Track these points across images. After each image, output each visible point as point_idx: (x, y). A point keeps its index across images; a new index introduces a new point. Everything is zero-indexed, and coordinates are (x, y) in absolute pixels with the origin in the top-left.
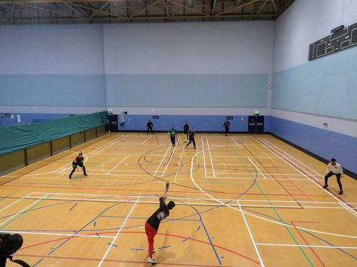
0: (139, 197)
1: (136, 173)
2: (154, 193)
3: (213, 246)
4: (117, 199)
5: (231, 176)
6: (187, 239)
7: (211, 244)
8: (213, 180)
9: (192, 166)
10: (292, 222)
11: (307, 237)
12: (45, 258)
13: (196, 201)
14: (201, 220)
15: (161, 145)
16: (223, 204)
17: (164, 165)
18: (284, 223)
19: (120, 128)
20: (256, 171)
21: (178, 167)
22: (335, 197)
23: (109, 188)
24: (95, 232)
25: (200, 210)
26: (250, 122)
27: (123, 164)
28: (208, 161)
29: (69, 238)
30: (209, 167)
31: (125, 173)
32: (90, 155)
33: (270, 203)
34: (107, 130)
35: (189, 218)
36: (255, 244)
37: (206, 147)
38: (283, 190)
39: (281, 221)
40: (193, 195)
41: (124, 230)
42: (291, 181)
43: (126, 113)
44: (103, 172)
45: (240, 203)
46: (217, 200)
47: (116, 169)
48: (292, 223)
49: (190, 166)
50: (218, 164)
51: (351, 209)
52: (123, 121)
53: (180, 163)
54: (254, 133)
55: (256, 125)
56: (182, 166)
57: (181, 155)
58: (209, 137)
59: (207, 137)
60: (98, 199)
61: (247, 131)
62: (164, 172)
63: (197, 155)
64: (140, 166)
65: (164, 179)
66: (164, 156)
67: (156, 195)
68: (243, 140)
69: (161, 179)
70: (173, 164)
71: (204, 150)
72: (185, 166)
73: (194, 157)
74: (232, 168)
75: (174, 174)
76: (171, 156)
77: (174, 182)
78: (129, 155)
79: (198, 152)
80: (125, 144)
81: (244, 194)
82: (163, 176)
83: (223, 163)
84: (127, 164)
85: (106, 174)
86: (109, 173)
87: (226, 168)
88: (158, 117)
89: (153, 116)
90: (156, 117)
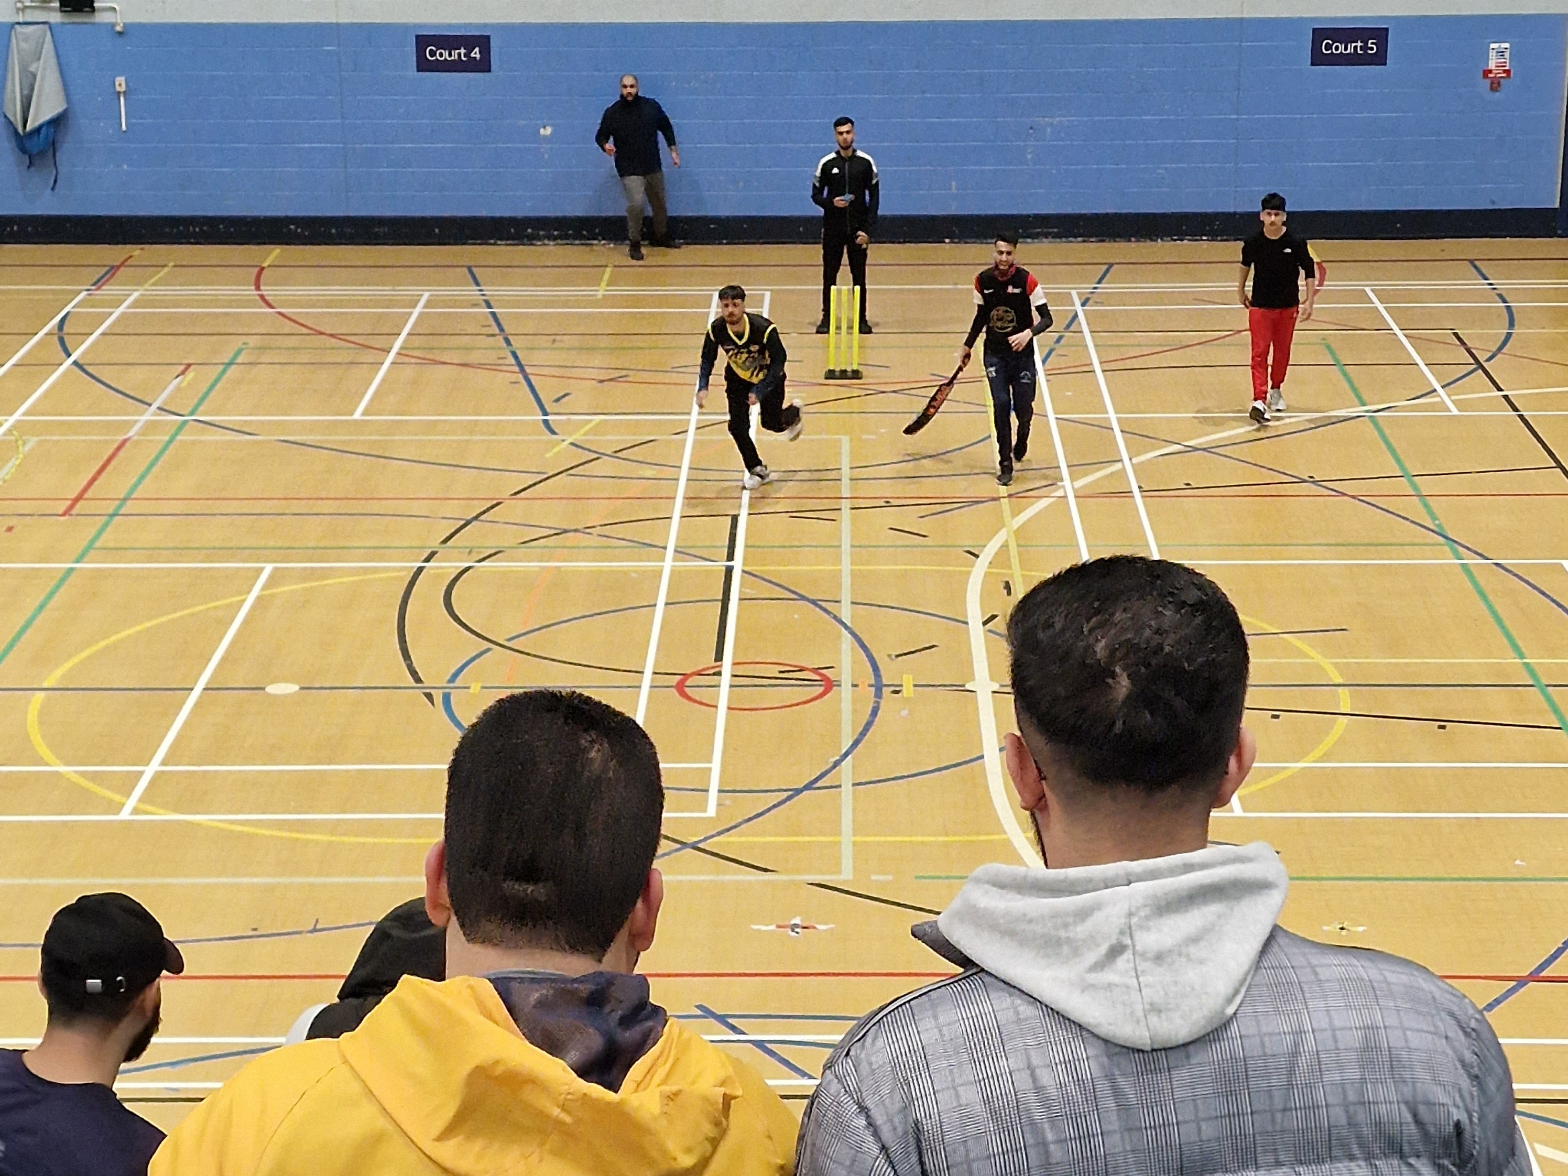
1: (430, 791)
2: (687, 995)
9: (983, 684)
15: (582, 422)
17: (684, 684)
21: (846, 705)
23: (218, 958)
27: (242, 686)
31: (311, 791)
47: (199, 743)
53: (846, 662)
56: (879, 694)
57: (838, 560)
58: (1106, 287)
59: (1087, 288)
60: (170, 1080)
61: (1557, 205)
62: (716, 766)
63: (1005, 546)
64: (429, 696)
65: (727, 843)
66: (658, 574)
67: (707, 1013)
68: (1509, 335)
69: (701, 846)
70: (774, 671)
71: (1079, 484)
72: (908, 691)
73: (980, 567)
74: (1400, 704)
75: (818, 785)
76: (729, 571)
77: (845, 876)
78: (269, 568)
79: (1015, 513)
80: (149, 415)
81: (1535, 977)
82: (711, 811)
83: (1305, 648)
84: (296, 688)
85: (119, 808)
86: (141, 800)
87: (1345, 701)
88: (476, 54)
89: (422, 41)
90: (455, 56)
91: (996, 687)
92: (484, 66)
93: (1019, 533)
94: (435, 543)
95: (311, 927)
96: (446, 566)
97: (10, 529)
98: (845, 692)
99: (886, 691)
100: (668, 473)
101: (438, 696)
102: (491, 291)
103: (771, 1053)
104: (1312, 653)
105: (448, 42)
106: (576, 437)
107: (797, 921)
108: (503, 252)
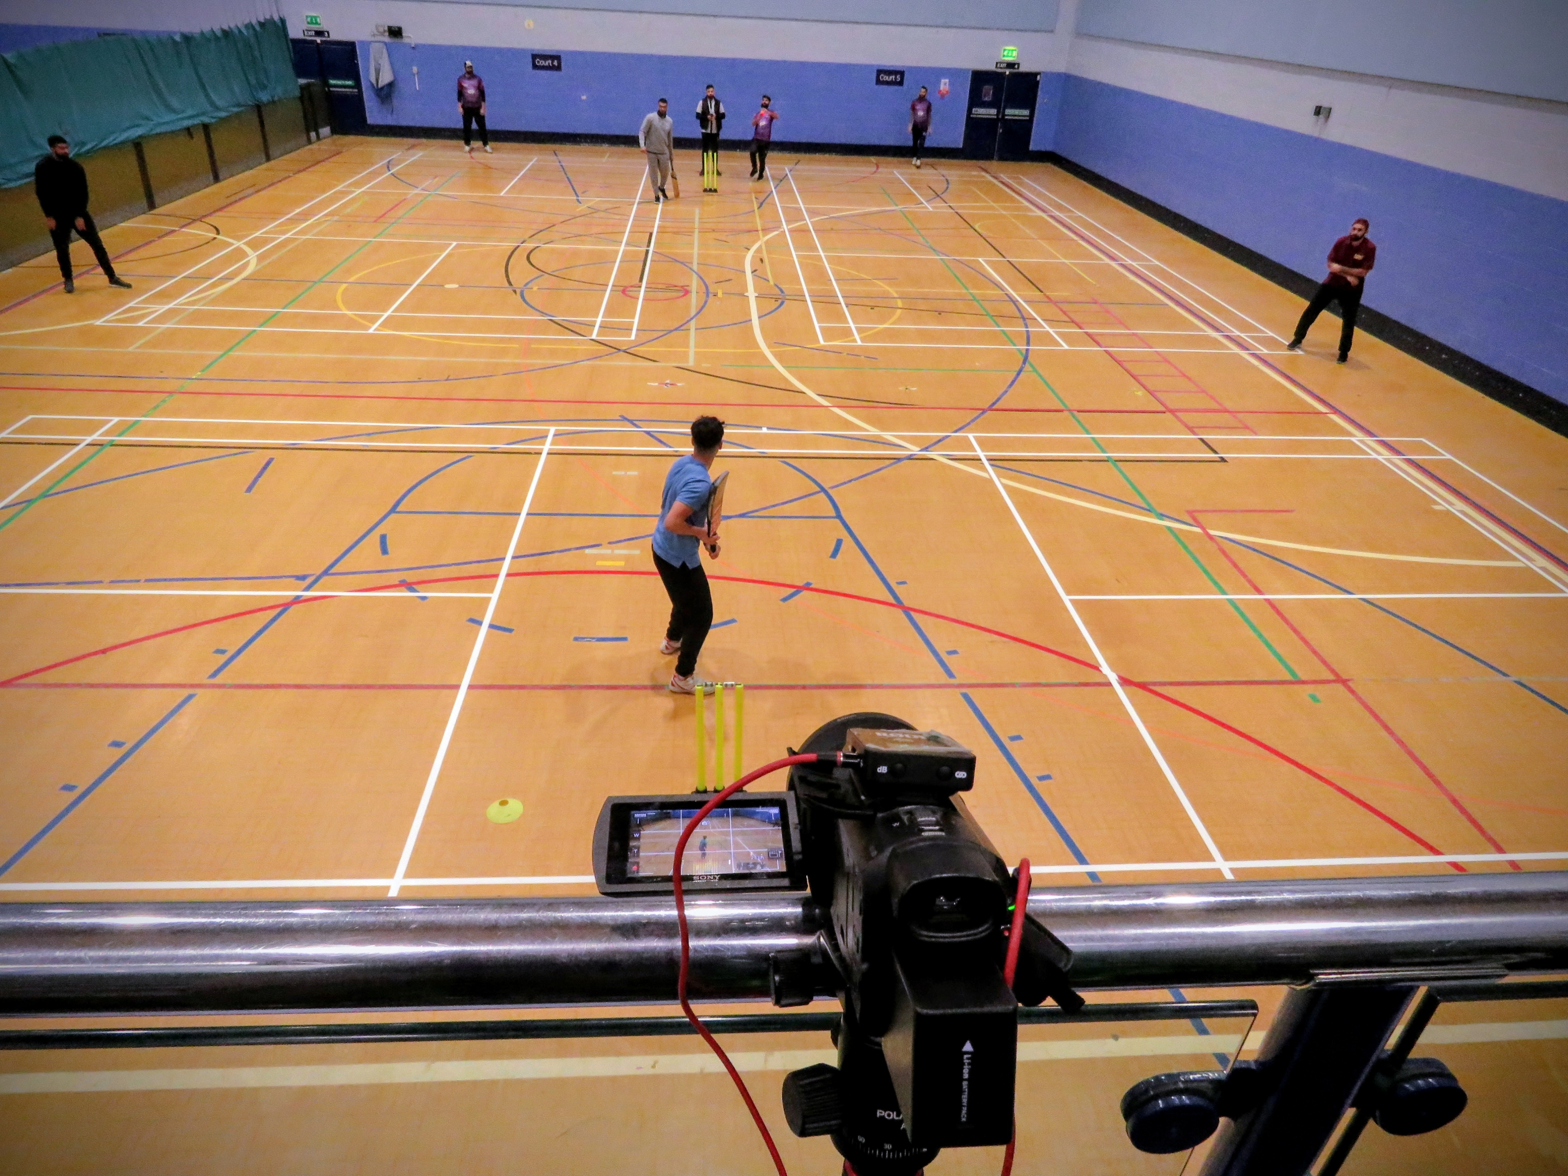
0: (552, 430)
1: (509, 326)
2: (616, 411)
3: (907, 610)
4: (456, 435)
5: (924, 336)
6: (799, 589)
7: (898, 604)
8: (854, 353)
9: (751, 294)
10: (1190, 513)
11: (1253, 564)
12: (199, 691)
13: (801, 442)
14: (839, 516)
15: (592, 200)
16: (915, 450)
17: (625, 291)
18: (1162, 516)
19: (374, 114)
20: (1025, 319)
21: (694, 299)
22: (1335, 418)
23: (399, 390)
24: (395, 578)
25: (829, 476)
26: (975, 100)
27: (433, 285)
28: (816, 274)
29: (286, 606)
30: (825, 300)
31: (456, 325)
32: (263, 241)
33: (1099, 445)
34: (311, 125)
35: (787, 509)
36: (1066, 599)
37: (794, 215)
38: (1140, 393)
39: (1149, 510)
40: (784, 415)
41: (525, 565)
42: (1165, 359)
43: (395, 33)
44: (350, 323)
45: (982, 442)
46: (888, 436)
47: (412, 304)
48: (1194, 518)
49: (743, 295)
50: (860, 288)
51: (1396, 458)
52: (386, 78)
53: (694, 284)
54: (988, 157)
55: (1000, 118)
56: (708, 296)
57: (693, 248)
58: (798, 167)
59: (791, 166)
60: (365, 441)
61: (961, 146)
62: (636, 320)
63: (760, 246)
64: (515, 291)
65: (641, 350)
66: (617, 252)
67: (624, 419)
68: (947, 188)
69: (628, 351)
70: (664, 287)
71: (789, 227)
72: (720, 294)
73: (749, 255)
74: (922, 305)
75: (682, 328)
76: (647, 252)
77: (691, 363)
78: (454, 243)
79: (764, 236)
80: (416, 191)
81: (990, 409)
82: (633, 337)
83: (881, 284)
84: (457, 286)
85: (369, 328)
86: (380, 325)
87: (900, 303)
88: (556, 63)
89: (534, 57)
90: (547, 64)
91: (757, 295)
92: (559, 68)
93: (767, 242)
94: (526, 237)
95: (446, 378)
96: (531, 245)
97: (349, 226)
98: (694, 295)
99: (711, 295)
100: (625, 217)
101: (518, 291)
102: (560, 158)
103: (652, 436)
104: (884, 286)
105: (545, 57)
106: (590, 204)
107: (668, 381)
108: (568, 147)
